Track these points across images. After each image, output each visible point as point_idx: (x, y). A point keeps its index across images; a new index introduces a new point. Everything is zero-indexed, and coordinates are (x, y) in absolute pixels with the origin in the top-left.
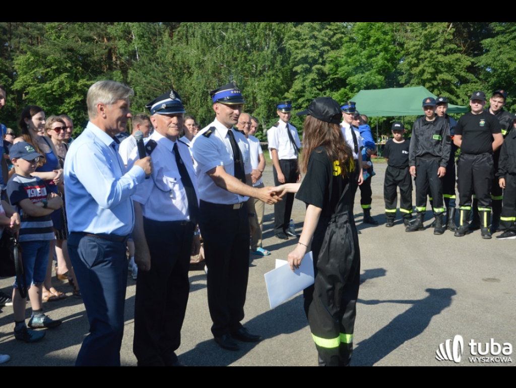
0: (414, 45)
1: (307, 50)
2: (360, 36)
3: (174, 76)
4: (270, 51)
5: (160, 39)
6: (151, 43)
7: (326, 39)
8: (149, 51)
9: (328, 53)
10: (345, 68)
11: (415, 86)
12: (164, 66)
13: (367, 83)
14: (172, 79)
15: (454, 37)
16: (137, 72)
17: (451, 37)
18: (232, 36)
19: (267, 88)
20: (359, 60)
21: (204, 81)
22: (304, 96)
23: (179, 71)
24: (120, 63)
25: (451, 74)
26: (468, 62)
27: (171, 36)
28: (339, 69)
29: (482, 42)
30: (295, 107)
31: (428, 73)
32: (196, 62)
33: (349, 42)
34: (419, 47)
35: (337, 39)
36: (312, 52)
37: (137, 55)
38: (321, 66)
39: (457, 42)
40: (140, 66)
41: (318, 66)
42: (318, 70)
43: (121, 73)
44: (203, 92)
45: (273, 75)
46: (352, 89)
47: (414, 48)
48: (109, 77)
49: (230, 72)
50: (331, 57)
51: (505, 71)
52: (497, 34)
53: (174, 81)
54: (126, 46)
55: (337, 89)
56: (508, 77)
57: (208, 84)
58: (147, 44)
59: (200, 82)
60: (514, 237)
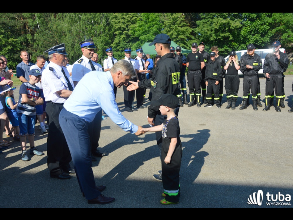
0: (168, 23)
1: (121, 24)
2: (145, 18)
3: (57, 36)
4: (103, 24)
5: (50, 19)
6: (45, 21)
7: (129, 19)
8: (44, 24)
9: (130, 25)
10: (138, 32)
12: (52, 32)
13: (148, 39)
14: (57, 38)
15: (185, 19)
18: (85, 17)
19: (102, 42)
20: (144, 29)
21: (72, 39)
22: (120, 45)
23: (60, 34)
24: (30, 30)
25: (184, 35)
26: (191, 30)
27: (55, 17)
28: (136, 33)
29: (196, 22)
30: (116, 51)
31: (174, 35)
32: (68, 30)
33: (140, 20)
34: (170, 23)
35: (134, 19)
36: (123, 25)
37: (39, 27)
38: (127, 32)
39: (186, 22)
40: (40, 32)
42: (126, 33)
43: (31, 35)
44: (72, 44)
45: (105, 36)
46: (142, 42)
47: (168, 24)
48: (25, 37)
49: (84, 35)
50: (132, 27)
51: (206, 35)
52: (202, 19)
53: (58, 39)
54: (33, 22)
55: (135, 42)
56: (207, 38)
57: (74, 40)
58: (43, 21)
59: (70, 39)
60: (211, 106)
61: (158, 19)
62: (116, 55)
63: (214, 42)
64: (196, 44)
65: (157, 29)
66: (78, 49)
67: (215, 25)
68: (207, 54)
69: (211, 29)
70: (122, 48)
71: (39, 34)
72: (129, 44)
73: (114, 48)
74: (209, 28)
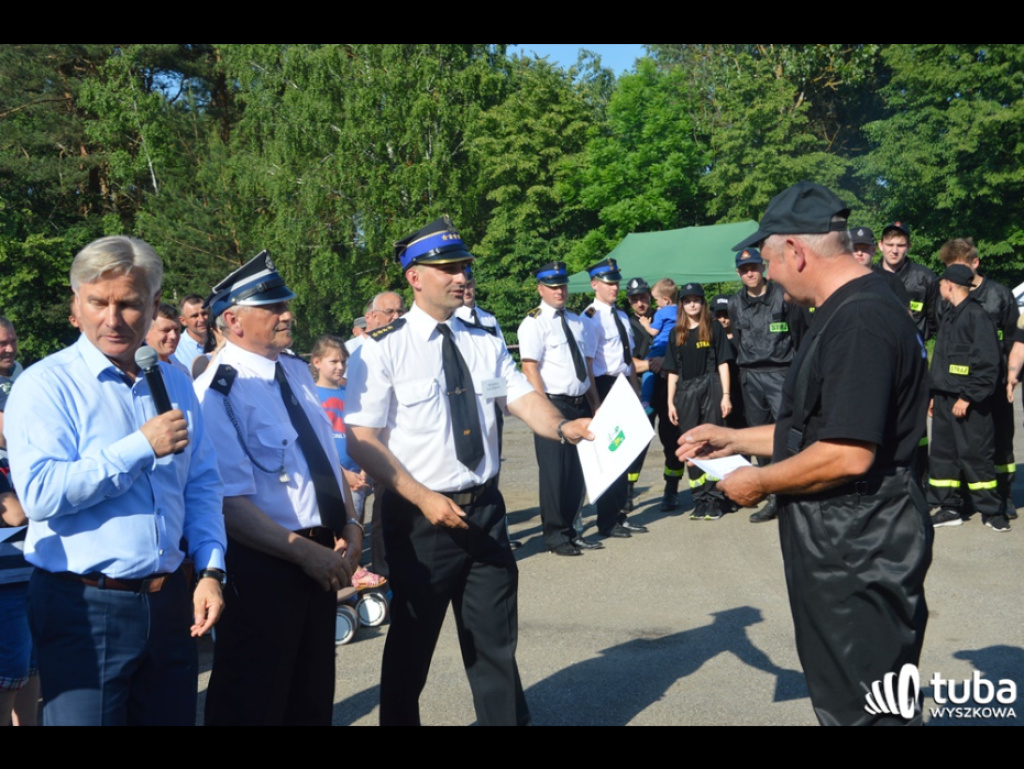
0: (731, 138)
1: (515, 156)
2: (622, 123)
3: (235, 220)
4: (434, 161)
5: (202, 145)
6: (183, 154)
7: (553, 132)
8: (178, 171)
9: (556, 160)
10: (595, 189)
11: (739, 221)
12: (213, 201)
13: (642, 217)
14: (232, 228)
15: (810, 120)
16: (154, 215)
17: (804, 119)
18: (353, 134)
20: (622, 171)
21: (300, 230)
22: (511, 251)
23: (245, 209)
24: (119, 197)
26: (839, 168)
27: (225, 138)
28: (582, 192)
29: (864, 128)
30: (495, 274)
31: (762, 192)
32: (280, 191)
33: (600, 135)
34: (740, 141)
35: (574, 131)
36: (524, 160)
37: (154, 181)
38: (545, 188)
39: (815, 130)
40: (162, 202)
41: (538, 188)
42: (539, 195)
43: (120, 220)
44: (299, 253)
46: (611, 230)
47: (731, 143)
48: (94, 227)
49: (353, 208)
50: (565, 167)
51: (914, 184)
52: (892, 112)
53: (237, 232)
54: (128, 163)
55: (580, 233)
56: (921, 196)
57: (308, 234)
58: (171, 155)
59: (291, 232)
60: (958, 522)
61: (682, 124)
62: (496, 296)
63: (956, 216)
64: (869, 233)
65: (684, 170)
66: (328, 271)
67: (957, 135)
68: (921, 274)
69: (939, 156)
70: (524, 263)
71: (158, 214)
72: (556, 244)
73: (485, 263)
74: (929, 150)
